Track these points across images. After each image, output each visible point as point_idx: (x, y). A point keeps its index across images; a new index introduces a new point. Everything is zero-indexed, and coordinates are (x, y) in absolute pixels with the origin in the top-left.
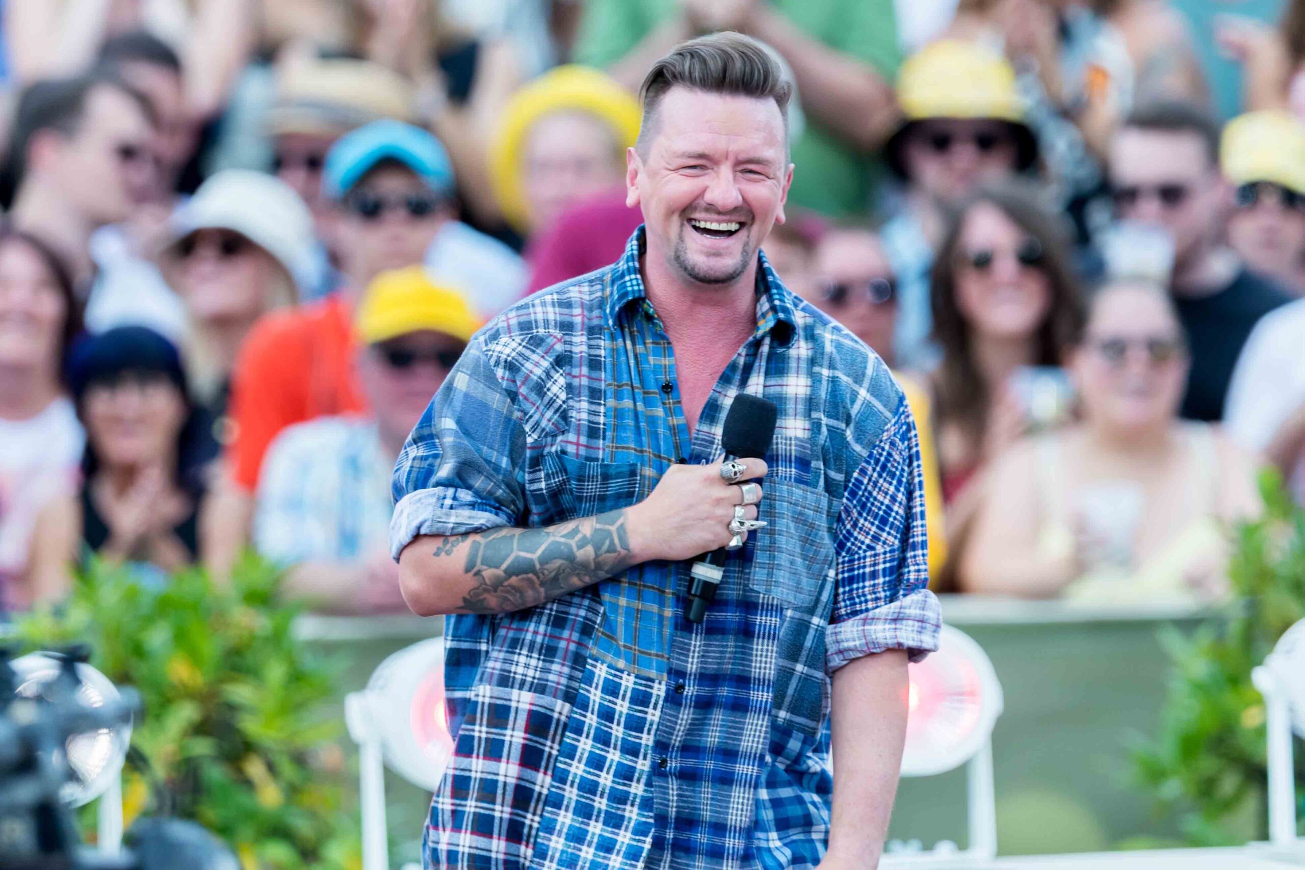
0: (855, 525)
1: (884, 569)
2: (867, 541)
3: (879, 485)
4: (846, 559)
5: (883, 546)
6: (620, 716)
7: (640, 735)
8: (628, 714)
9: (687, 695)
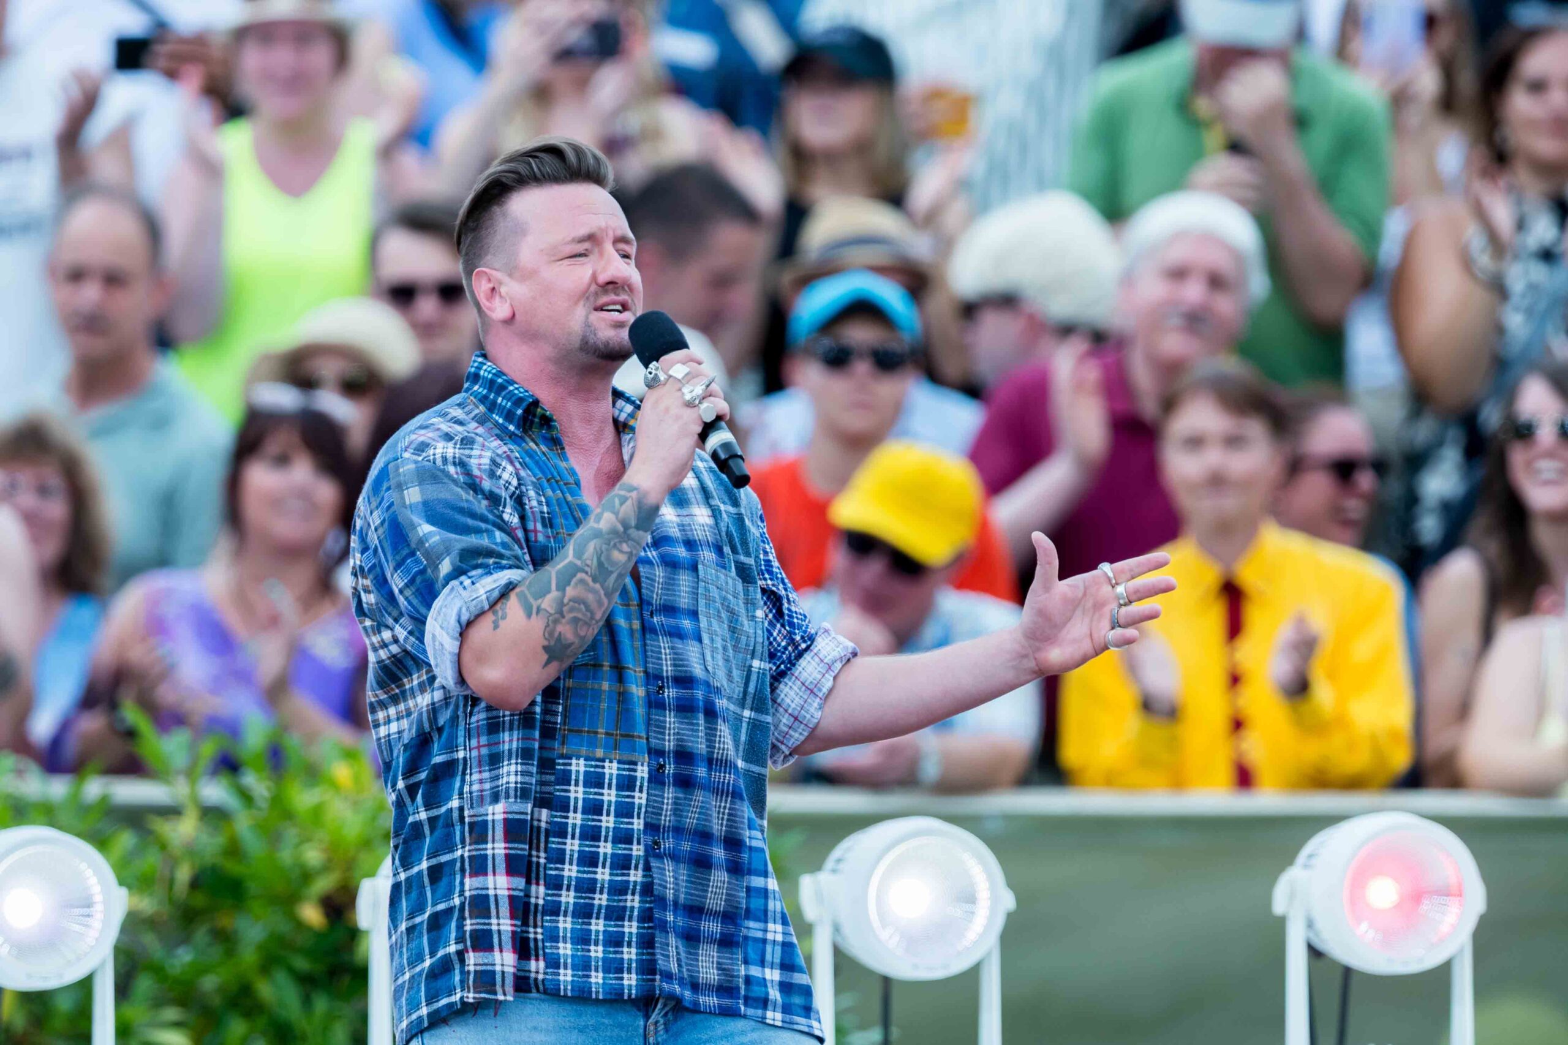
6: (609, 806)
7: (631, 820)
8: (616, 801)
9: (669, 774)
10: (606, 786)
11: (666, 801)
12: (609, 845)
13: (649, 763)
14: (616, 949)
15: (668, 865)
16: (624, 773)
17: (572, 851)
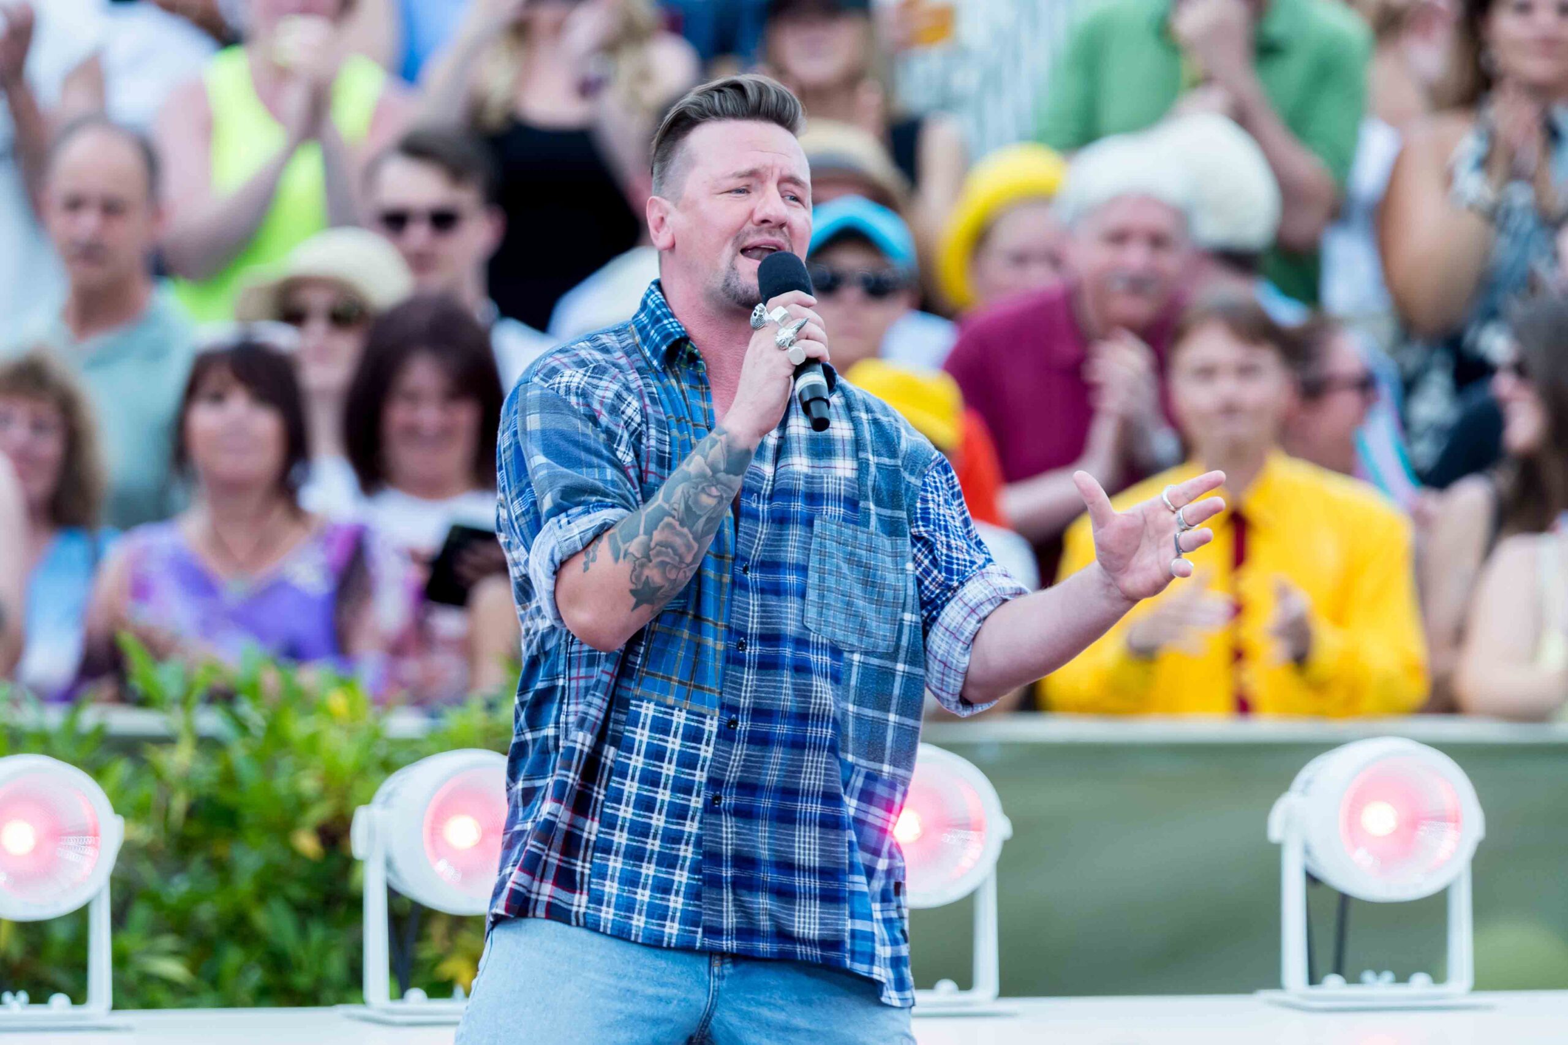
6: (672, 754)
7: (693, 772)
8: (680, 751)
9: (740, 731)
10: (672, 733)
11: (733, 757)
12: (668, 792)
13: (719, 718)
14: (664, 896)
15: (726, 821)
16: (692, 724)
17: (630, 792)
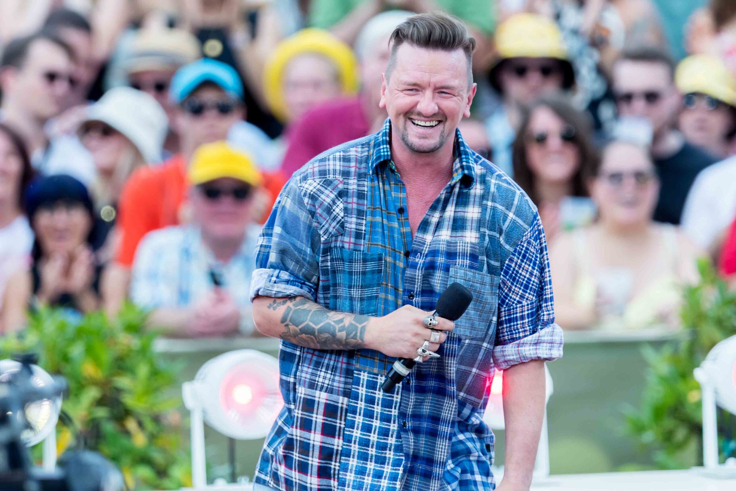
0: (510, 290)
1: (528, 314)
2: (517, 299)
3: (522, 266)
4: (506, 309)
5: (526, 301)
9: (412, 386)
10: (378, 389)
11: (410, 400)
15: (411, 436)
17: (359, 422)
